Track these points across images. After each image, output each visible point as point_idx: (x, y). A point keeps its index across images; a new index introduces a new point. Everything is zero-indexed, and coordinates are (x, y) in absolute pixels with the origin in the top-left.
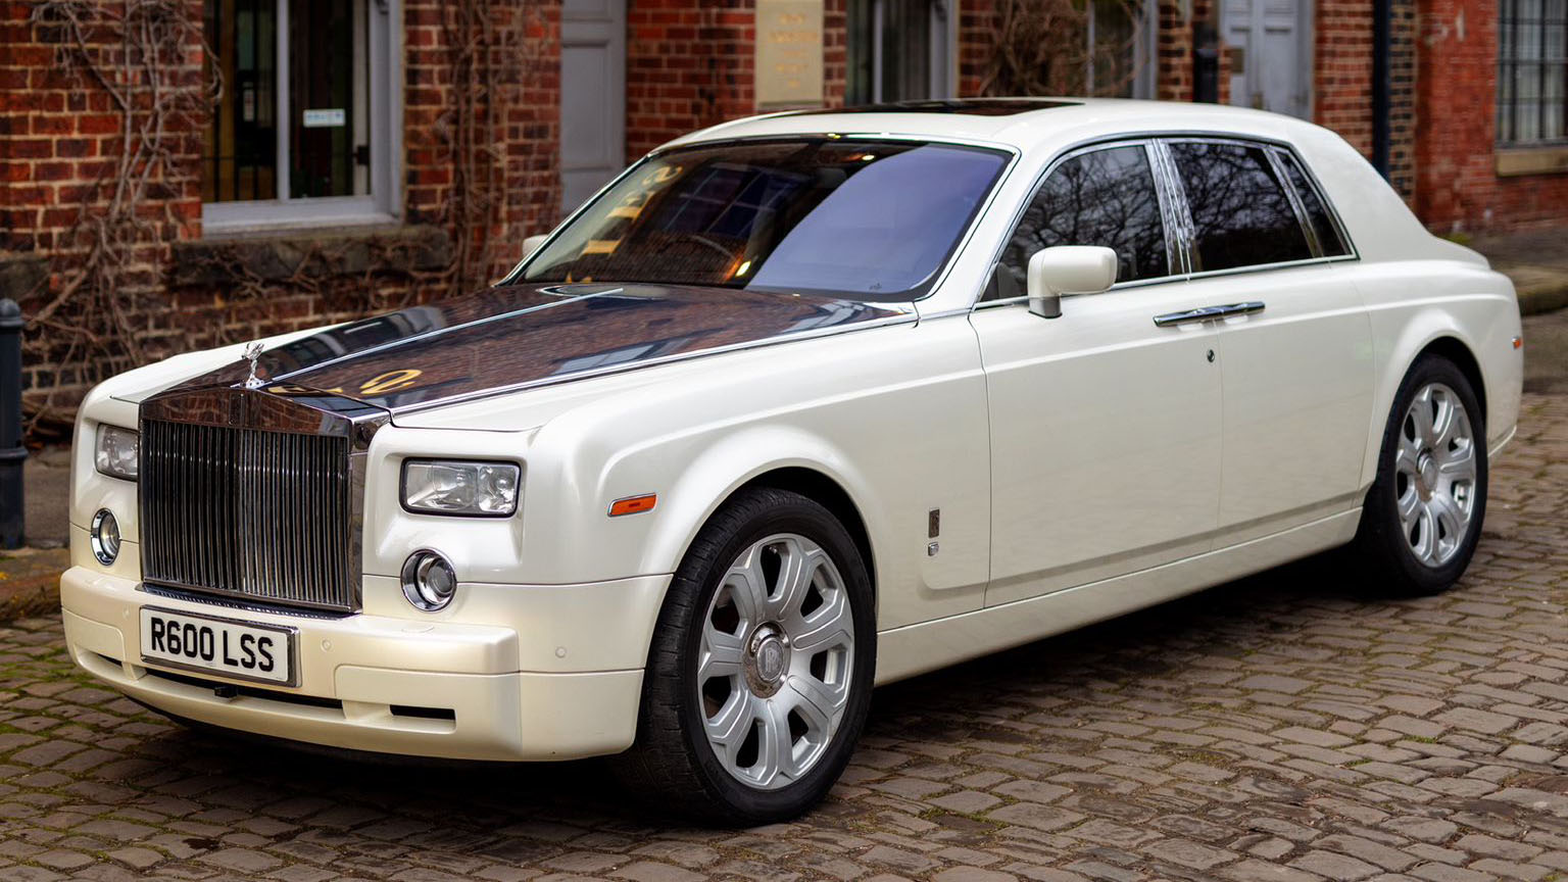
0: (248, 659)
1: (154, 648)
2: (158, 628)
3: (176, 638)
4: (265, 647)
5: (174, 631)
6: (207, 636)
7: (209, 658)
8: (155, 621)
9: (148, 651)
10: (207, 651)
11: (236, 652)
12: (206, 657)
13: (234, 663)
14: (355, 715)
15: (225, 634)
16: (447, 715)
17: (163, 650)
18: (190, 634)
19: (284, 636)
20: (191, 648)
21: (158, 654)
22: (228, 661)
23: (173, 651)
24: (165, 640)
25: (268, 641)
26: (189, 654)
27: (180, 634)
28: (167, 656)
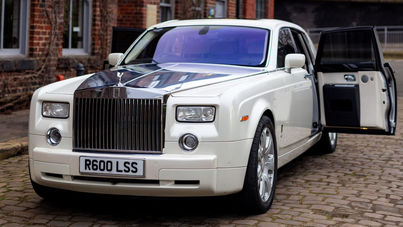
0: (127, 169)
1: (86, 169)
2: (88, 163)
3: (96, 165)
4: (134, 165)
5: (95, 163)
6: (109, 164)
7: (111, 170)
8: (86, 160)
9: (83, 170)
10: (109, 168)
11: (122, 167)
12: (108, 170)
13: (121, 171)
14: (164, 185)
15: (117, 162)
16: (197, 182)
17: (90, 169)
18: (102, 164)
19: (142, 161)
20: (102, 167)
21: (88, 171)
22: (118, 171)
23: (94, 169)
24: (91, 166)
25: (136, 164)
26: (101, 170)
27: (98, 164)
28: (92, 171)
